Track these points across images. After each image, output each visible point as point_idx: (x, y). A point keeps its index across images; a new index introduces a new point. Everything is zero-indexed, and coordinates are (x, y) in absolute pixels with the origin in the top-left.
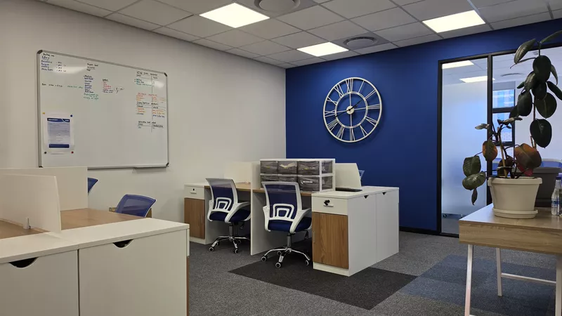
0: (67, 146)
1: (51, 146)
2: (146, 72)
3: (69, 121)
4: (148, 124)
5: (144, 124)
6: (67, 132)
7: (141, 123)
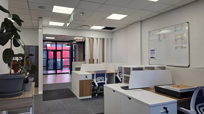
0: (154, 58)
1: (151, 58)
2: (178, 25)
3: (154, 50)
4: (179, 48)
5: (178, 48)
6: (154, 53)
7: (176, 48)
